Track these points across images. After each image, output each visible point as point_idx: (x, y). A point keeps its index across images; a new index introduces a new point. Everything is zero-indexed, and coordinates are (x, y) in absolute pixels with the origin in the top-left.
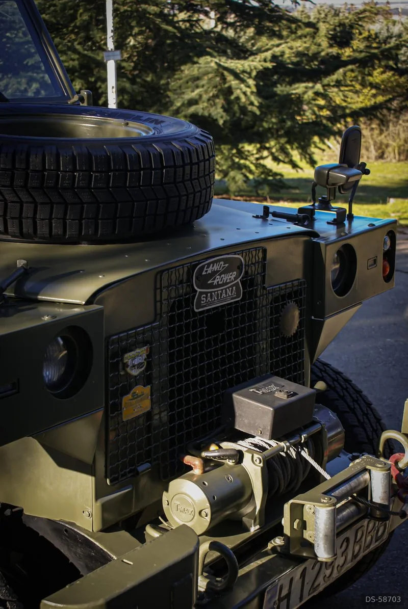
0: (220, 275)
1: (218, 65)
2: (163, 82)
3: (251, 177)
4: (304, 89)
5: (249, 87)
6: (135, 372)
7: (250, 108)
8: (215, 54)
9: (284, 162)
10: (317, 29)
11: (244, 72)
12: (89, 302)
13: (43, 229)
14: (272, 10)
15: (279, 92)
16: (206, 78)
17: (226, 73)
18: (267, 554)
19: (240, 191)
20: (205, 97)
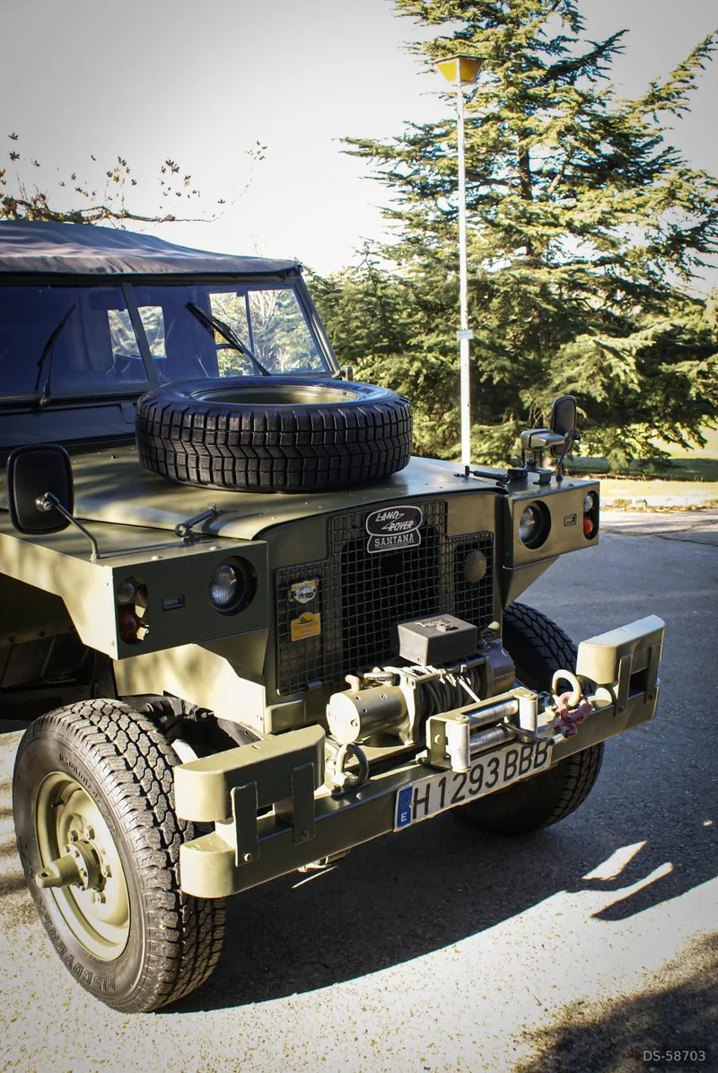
0: (395, 523)
1: (598, 343)
2: (544, 360)
3: (636, 456)
4: (689, 367)
5: (628, 365)
6: (303, 601)
7: (630, 386)
8: (597, 332)
9: (674, 441)
10: (705, 306)
11: (624, 350)
12: (255, 538)
13: (241, 480)
14: (662, 288)
15: (663, 370)
16: (586, 356)
17: (605, 350)
18: (414, 763)
19: (621, 469)
20: (585, 375)
